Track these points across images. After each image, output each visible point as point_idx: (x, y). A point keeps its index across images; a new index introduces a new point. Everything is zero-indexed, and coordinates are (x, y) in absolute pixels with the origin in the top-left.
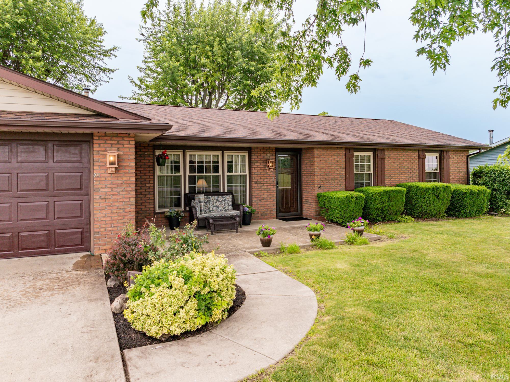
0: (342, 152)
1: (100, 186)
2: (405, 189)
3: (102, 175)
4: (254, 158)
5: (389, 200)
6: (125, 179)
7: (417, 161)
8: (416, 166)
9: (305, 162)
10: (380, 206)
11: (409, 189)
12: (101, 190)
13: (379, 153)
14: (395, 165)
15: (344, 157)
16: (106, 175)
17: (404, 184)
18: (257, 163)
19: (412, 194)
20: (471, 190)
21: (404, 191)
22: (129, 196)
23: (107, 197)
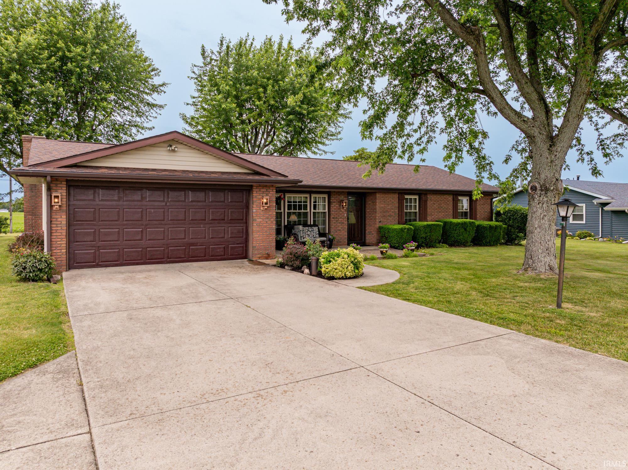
0: (396, 196)
1: (256, 218)
2: (442, 224)
3: (258, 211)
4: (332, 199)
5: (431, 232)
6: (270, 213)
7: (452, 203)
8: (451, 207)
9: (369, 203)
10: (424, 235)
11: (445, 223)
12: (258, 220)
13: (423, 197)
14: (435, 206)
15: (397, 199)
16: (260, 211)
17: (441, 220)
18: (334, 203)
19: (447, 227)
20: (490, 225)
21: (441, 225)
22: (272, 224)
23: (261, 224)
